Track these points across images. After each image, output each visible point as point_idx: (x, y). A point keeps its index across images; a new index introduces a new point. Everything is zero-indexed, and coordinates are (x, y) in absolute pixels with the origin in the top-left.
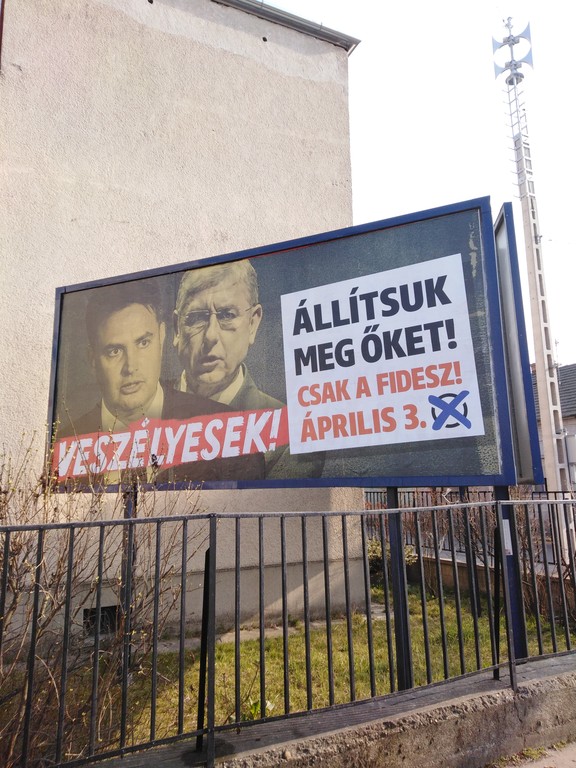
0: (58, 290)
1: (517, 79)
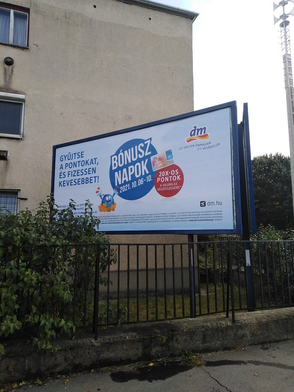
0: (53, 146)
1: (285, 24)
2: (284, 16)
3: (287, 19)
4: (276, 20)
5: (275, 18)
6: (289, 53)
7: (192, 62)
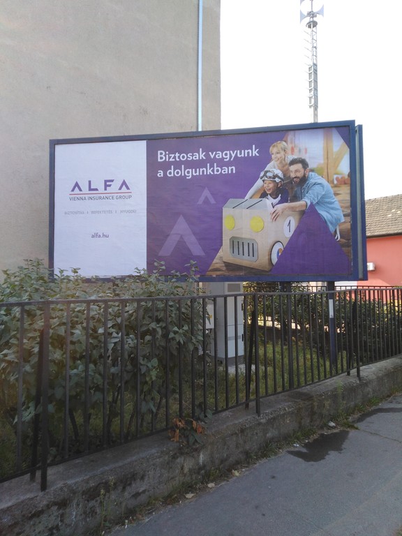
0: (50, 140)
1: (313, 24)
2: (312, 14)
3: (315, 19)
4: (302, 17)
5: (301, 13)
6: (315, 62)
7: (219, 47)
